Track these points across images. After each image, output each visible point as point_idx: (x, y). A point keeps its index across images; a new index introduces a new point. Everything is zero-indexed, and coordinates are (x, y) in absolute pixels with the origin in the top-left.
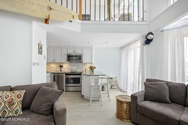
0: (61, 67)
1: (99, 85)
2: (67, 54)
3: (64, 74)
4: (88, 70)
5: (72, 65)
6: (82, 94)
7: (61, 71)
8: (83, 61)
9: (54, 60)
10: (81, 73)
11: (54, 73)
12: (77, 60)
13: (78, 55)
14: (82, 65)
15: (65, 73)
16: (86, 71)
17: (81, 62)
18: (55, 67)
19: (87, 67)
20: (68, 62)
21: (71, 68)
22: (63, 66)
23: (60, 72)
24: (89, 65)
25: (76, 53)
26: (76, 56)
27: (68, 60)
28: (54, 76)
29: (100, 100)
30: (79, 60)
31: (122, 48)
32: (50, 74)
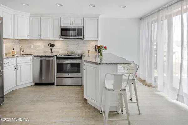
0: (52, 45)
1: (123, 87)
2: (61, 26)
3: (55, 57)
4: (92, 50)
5: (68, 43)
6: (85, 97)
7: (51, 52)
8: (85, 37)
9: (40, 36)
10: (82, 56)
11: (41, 57)
12: (76, 36)
13: (77, 28)
14: (83, 43)
15: (56, 55)
16: (88, 52)
17: (81, 39)
18: (43, 47)
19: (91, 46)
20: (63, 39)
21: (67, 47)
22: (54, 45)
23: (50, 54)
24: (94, 44)
25: (74, 25)
26: (75, 30)
27: (62, 35)
28: (41, 61)
29: (120, 112)
30: (78, 36)
31: (141, 19)
32: (32, 58)
